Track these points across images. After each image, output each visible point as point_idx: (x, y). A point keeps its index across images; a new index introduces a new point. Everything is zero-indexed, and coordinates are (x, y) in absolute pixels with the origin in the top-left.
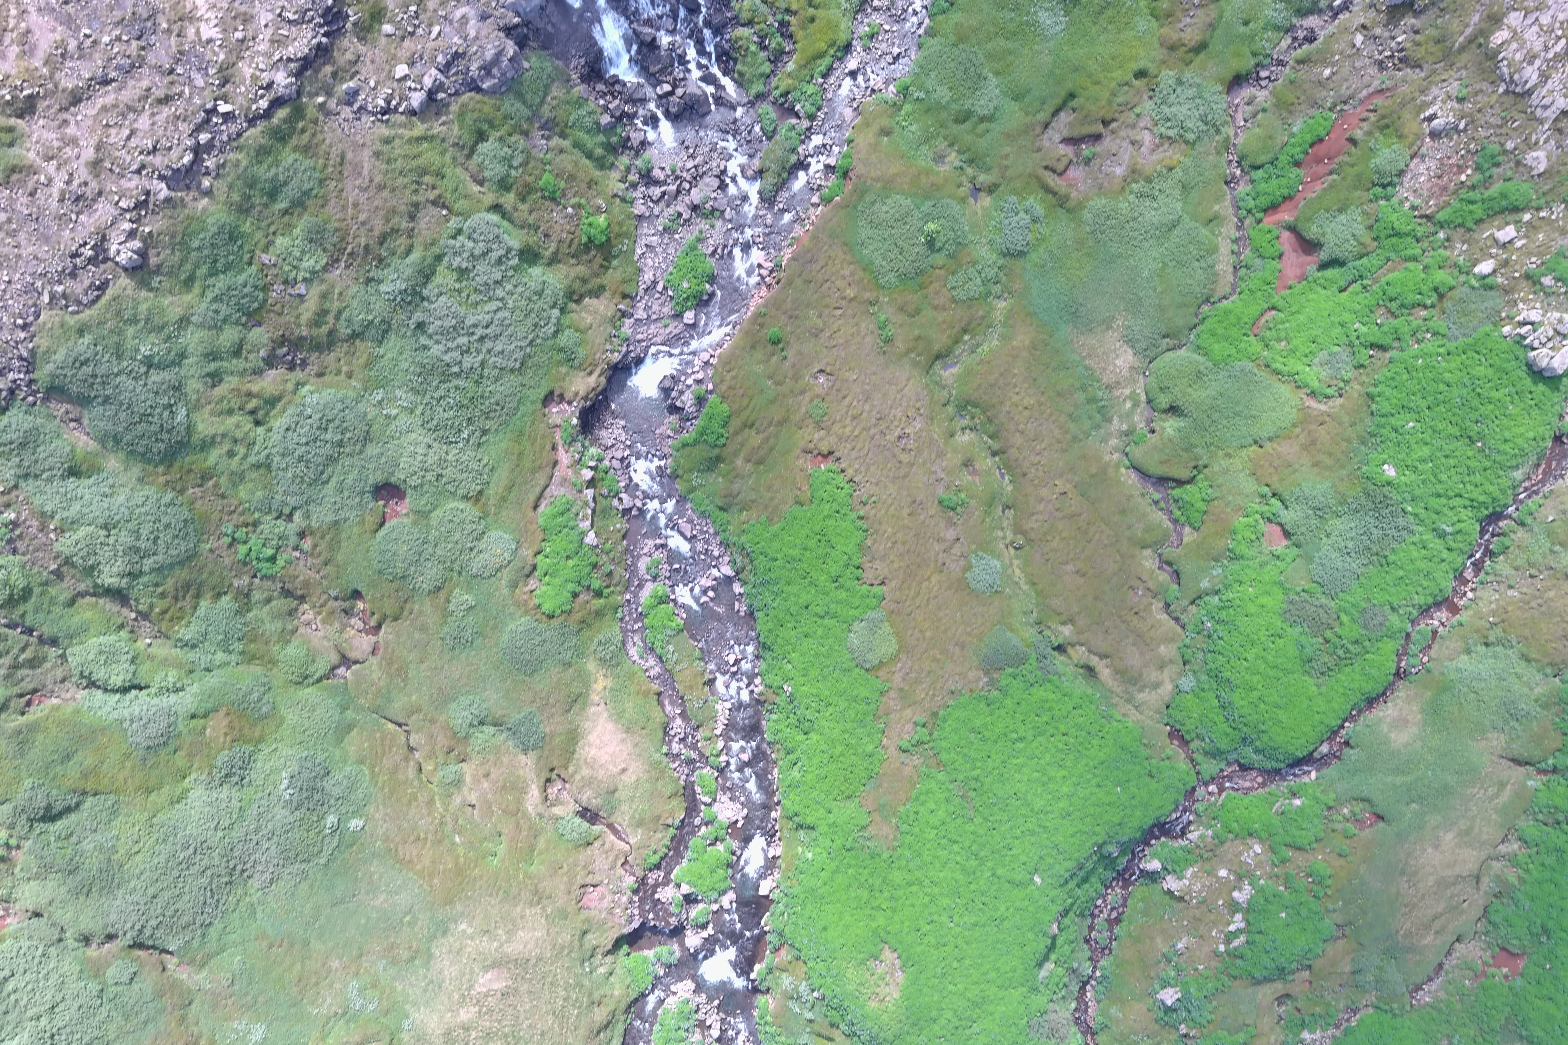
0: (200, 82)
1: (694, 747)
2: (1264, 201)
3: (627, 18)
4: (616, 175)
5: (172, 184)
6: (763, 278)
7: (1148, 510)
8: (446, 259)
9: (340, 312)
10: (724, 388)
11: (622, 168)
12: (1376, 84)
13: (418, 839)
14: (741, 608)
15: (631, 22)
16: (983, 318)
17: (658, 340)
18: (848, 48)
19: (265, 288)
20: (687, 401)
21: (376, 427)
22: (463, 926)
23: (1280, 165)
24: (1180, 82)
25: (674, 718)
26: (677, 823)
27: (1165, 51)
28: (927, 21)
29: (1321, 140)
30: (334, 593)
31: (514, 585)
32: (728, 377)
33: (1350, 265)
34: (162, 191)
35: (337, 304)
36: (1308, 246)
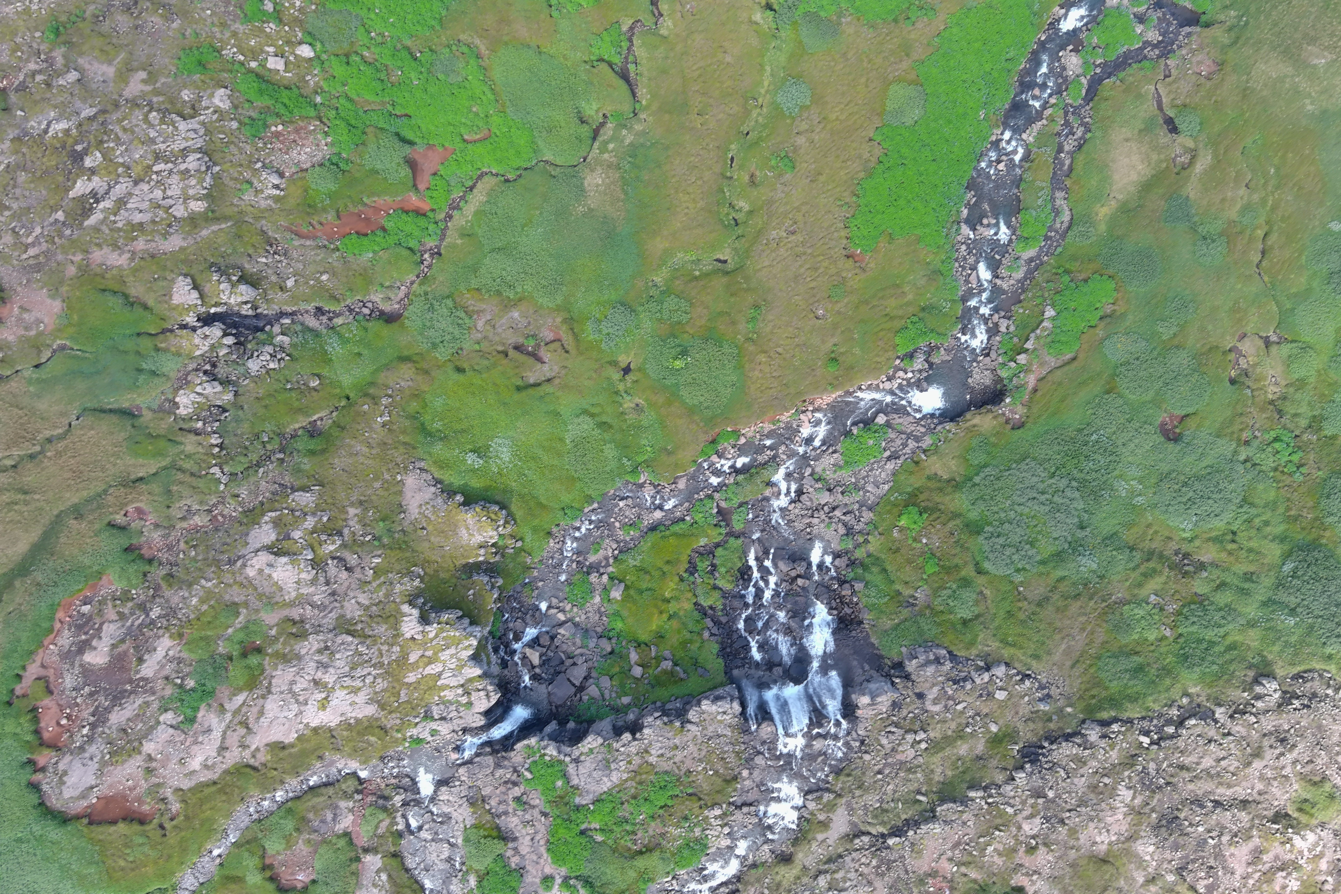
0: (1152, 766)
1: (1067, 124)
2: (422, 222)
3: (801, 644)
4: (871, 548)
5: (1210, 714)
6: (813, 411)
7: (644, 61)
8: (1038, 558)
9: (1134, 569)
10: (890, 353)
11: (863, 550)
12: (296, 243)
13: (1300, 188)
14: (970, 196)
15: (802, 638)
16: (676, 278)
17: (911, 419)
18: (653, 528)
19: (1179, 613)
20: (919, 363)
21: (1153, 481)
22: (1309, 107)
23: (396, 238)
24: (434, 346)
25: (1068, 153)
26: (1113, 79)
27: (433, 374)
28: (586, 510)
29: (357, 233)
30: (1248, 392)
31: (1123, 315)
32: (883, 359)
33: (393, 129)
34: (1220, 713)
35: (1133, 576)
36: (412, 164)
